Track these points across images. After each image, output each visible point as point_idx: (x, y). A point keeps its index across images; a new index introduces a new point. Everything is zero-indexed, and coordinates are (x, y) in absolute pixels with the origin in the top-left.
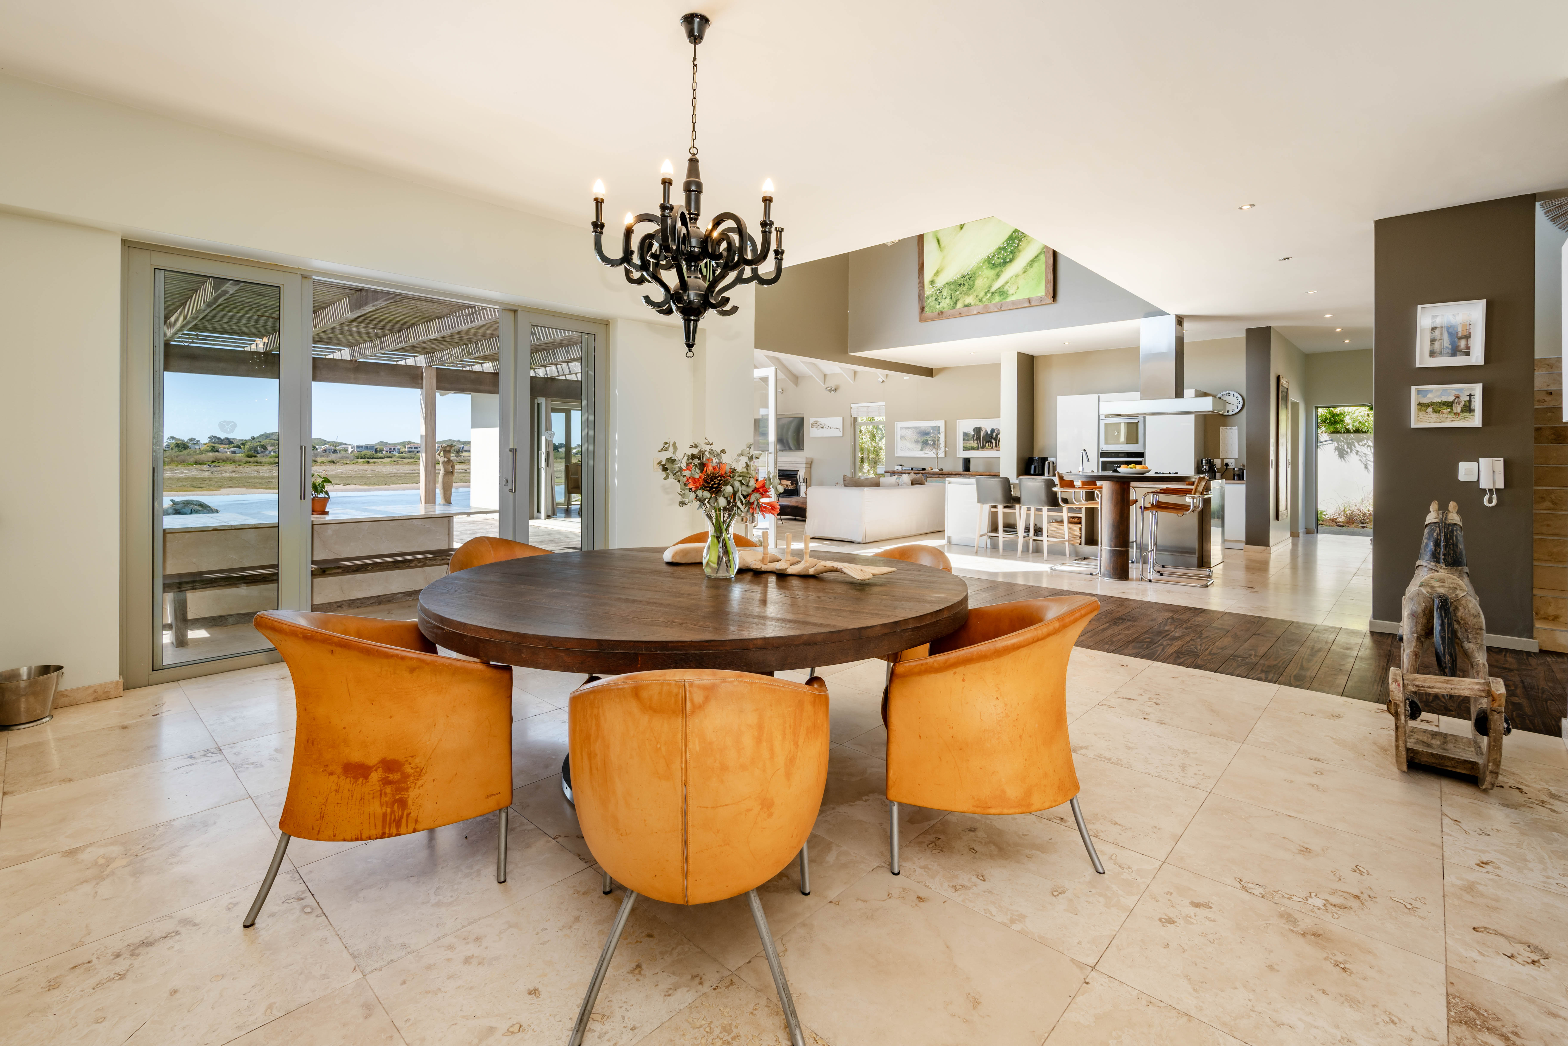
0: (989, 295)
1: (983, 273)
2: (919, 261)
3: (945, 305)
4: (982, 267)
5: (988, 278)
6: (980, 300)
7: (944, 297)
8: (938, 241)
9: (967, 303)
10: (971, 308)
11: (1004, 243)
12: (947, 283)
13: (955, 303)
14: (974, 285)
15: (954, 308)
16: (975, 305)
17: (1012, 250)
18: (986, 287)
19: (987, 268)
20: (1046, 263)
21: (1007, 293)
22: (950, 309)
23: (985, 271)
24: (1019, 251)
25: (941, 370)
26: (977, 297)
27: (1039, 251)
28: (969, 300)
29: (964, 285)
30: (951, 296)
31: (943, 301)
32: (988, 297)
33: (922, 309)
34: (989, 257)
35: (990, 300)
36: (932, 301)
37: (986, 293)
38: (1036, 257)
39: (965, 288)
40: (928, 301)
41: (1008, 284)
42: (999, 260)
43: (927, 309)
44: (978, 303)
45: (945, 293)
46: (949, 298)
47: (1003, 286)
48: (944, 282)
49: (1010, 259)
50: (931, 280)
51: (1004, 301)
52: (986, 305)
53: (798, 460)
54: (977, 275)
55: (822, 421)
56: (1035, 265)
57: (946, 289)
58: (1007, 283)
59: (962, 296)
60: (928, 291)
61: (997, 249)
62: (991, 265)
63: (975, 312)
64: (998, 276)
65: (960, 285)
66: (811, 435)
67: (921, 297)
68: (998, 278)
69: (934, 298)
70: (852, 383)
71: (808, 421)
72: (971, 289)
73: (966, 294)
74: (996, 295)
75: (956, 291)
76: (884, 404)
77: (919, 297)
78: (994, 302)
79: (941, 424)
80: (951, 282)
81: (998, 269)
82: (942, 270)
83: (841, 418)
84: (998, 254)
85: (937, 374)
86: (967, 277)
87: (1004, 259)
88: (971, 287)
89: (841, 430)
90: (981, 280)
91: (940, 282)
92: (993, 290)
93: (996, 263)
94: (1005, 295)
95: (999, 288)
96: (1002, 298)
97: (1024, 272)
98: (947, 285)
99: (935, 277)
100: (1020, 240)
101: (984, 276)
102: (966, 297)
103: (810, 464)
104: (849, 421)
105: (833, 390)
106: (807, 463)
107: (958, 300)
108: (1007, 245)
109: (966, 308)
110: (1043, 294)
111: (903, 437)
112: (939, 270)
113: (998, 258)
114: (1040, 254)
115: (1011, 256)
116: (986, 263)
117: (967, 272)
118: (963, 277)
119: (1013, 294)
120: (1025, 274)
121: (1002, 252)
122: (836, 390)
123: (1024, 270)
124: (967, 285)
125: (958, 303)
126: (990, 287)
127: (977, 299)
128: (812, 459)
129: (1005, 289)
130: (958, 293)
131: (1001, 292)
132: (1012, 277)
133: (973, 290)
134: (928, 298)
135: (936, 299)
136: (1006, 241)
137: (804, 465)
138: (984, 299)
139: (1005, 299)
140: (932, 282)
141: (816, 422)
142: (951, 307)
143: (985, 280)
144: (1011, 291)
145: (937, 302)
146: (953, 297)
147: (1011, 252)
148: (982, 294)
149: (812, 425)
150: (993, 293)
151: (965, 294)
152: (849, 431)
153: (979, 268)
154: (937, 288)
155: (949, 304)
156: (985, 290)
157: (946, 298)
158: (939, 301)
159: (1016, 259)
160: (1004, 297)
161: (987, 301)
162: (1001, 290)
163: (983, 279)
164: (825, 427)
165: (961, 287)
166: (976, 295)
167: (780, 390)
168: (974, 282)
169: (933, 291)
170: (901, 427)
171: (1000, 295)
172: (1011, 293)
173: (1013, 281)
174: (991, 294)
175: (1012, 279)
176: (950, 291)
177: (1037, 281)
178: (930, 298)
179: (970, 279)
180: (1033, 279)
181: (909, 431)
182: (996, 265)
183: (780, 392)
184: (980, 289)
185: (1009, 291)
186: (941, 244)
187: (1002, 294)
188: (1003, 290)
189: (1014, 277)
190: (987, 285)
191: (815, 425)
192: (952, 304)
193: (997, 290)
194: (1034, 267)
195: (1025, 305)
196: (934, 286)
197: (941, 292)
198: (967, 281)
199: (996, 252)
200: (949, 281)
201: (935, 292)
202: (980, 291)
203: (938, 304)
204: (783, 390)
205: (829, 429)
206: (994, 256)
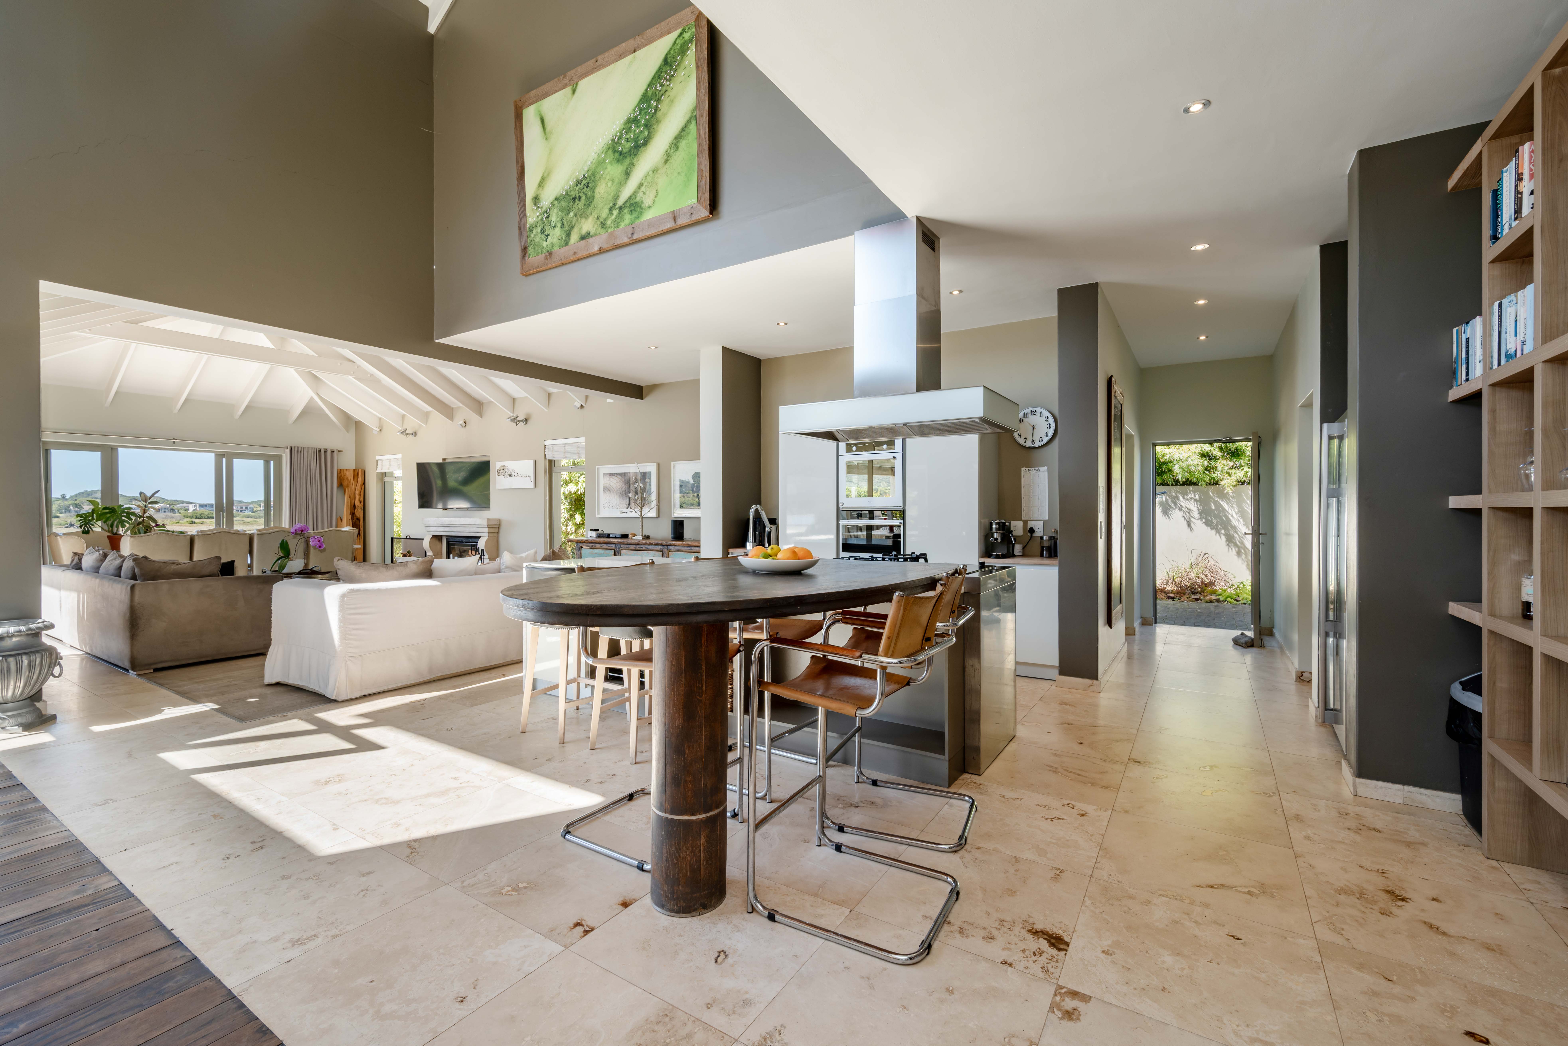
0: (615, 213)
1: (606, 172)
2: (517, 163)
3: (555, 240)
4: (604, 159)
5: (613, 181)
6: (603, 225)
7: (553, 224)
8: (542, 121)
9: (584, 232)
10: (590, 240)
11: (634, 110)
12: (556, 199)
13: (568, 235)
14: (593, 197)
15: (567, 244)
16: (596, 235)
17: (648, 120)
18: (610, 198)
19: (611, 162)
20: (698, 138)
21: (641, 207)
22: (561, 247)
23: (609, 167)
24: (658, 122)
25: (651, 389)
26: (598, 218)
27: (687, 117)
28: (587, 225)
29: (580, 198)
30: (562, 221)
31: (551, 232)
32: (613, 217)
33: (525, 249)
34: (613, 140)
35: (616, 223)
36: (537, 235)
37: (611, 209)
38: (683, 130)
39: (581, 204)
40: (532, 236)
41: (643, 189)
42: (629, 144)
43: (530, 250)
44: (600, 230)
45: (554, 218)
46: (559, 225)
47: (635, 193)
48: (552, 198)
49: (645, 138)
50: (534, 195)
51: (637, 221)
52: (612, 233)
53: (478, 521)
54: (597, 177)
55: (511, 465)
56: (683, 144)
57: (555, 211)
58: (641, 185)
59: (577, 221)
60: (532, 217)
61: (625, 124)
62: (617, 155)
63: (596, 249)
64: (627, 174)
65: (574, 199)
66: (498, 487)
67: (523, 230)
68: (627, 179)
69: (539, 229)
70: (546, 410)
71: (495, 466)
72: (589, 205)
73: (584, 215)
74: (626, 211)
75: (569, 212)
76: (583, 439)
77: (520, 228)
78: (622, 225)
79: (652, 468)
80: (561, 195)
81: (628, 161)
82: (549, 174)
83: (532, 462)
84: (626, 133)
85: (647, 394)
86: (584, 182)
87: (636, 140)
88: (589, 202)
89: (533, 479)
90: (604, 185)
91: (548, 197)
92: (620, 202)
93: (624, 151)
94: (638, 209)
95: (630, 198)
96: (634, 216)
97: (666, 161)
98: (556, 202)
99: (540, 188)
100: (659, 101)
101: (608, 178)
102: (583, 220)
103: (495, 528)
104: (543, 466)
105: (522, 421)
106: (489, 526)
107: (572, 227)
108: (640, 113)
109: (583, 242)
110: (694, 201)
111: (606, 489)
112: (545, 175)
113: (627, 140)
114: (689, 121)
115: (646, 133)
116: (610, 152)
117: (583, 173)
118: (579, 183)
119: (650, 207)
120: (667, 166)
121: (633, 127)
122: (526, 421)
123: (665, 157)
124: (583, 197)
125: (572, 233)
126: (616, 197)
127: (599, 222)
128: (500, 520)
129: (638, 199)
130: (571, 214)
131: (634, 206)
132: (648, 174)
133: (592, 206)
134: (531, 231)
135: (543, 231)
136: (638, 105)
137: (486, 530)
138: (609, 222)
139: (637, 217)
140: (536, 199)
141: (503, 468)
142: (563, 243)
143: (610, 184)
144: (647, 202)
145: (543, 236)
146: (565, 224)
147: (646, 125)
148: (605, 213)
149: (499, 471)
150: (621, 208)
151: (581, 216)
152: (543, 479)
153: (600, 163)
154: (543, 210)
155: (560, 238)
156: (609, 204)
157: (554, 227)
158: (546, 233)
159: (653, 137)
160: (637, 213)
161: (612, 225)
162: (632, 202)
163: (607, 184)
164: (513, 474)
165: (576, 204)
166: (596, 216)
167: (461, 422)
168: (593, 192)
169: (538, 216)
170: (604, 474)
171: (631, 211)
172: (647, 205)
173: (649, 181)
174: (617, 210)
175: (648, 178)
176: (560, 213)
177: (686, 175)
178: (534, 229)
179: (587, 187)
180: (679, 173)
181: (612, 479)
182: (624, 154)
183: (461, 425)
184: (602, 204)
185: (644, 201)
186: (545, 126)
187: (634, 210)
188: (635, 201)
189: (651, 173)
190: (612, 194)
191: (502, 471)
192: (564, 237)
193: (626, 202)
194: (680, 149)
195: (666, 227)
196: (539, 207)
197: (549, 216)
198: (584, 190)
199: (624, 129)
200: (559, 195)
201: (540, 217)
202: (602, 208)
203: (545, 239)
204: (465, 423)
205: (518, 478)
206: (620, 138)
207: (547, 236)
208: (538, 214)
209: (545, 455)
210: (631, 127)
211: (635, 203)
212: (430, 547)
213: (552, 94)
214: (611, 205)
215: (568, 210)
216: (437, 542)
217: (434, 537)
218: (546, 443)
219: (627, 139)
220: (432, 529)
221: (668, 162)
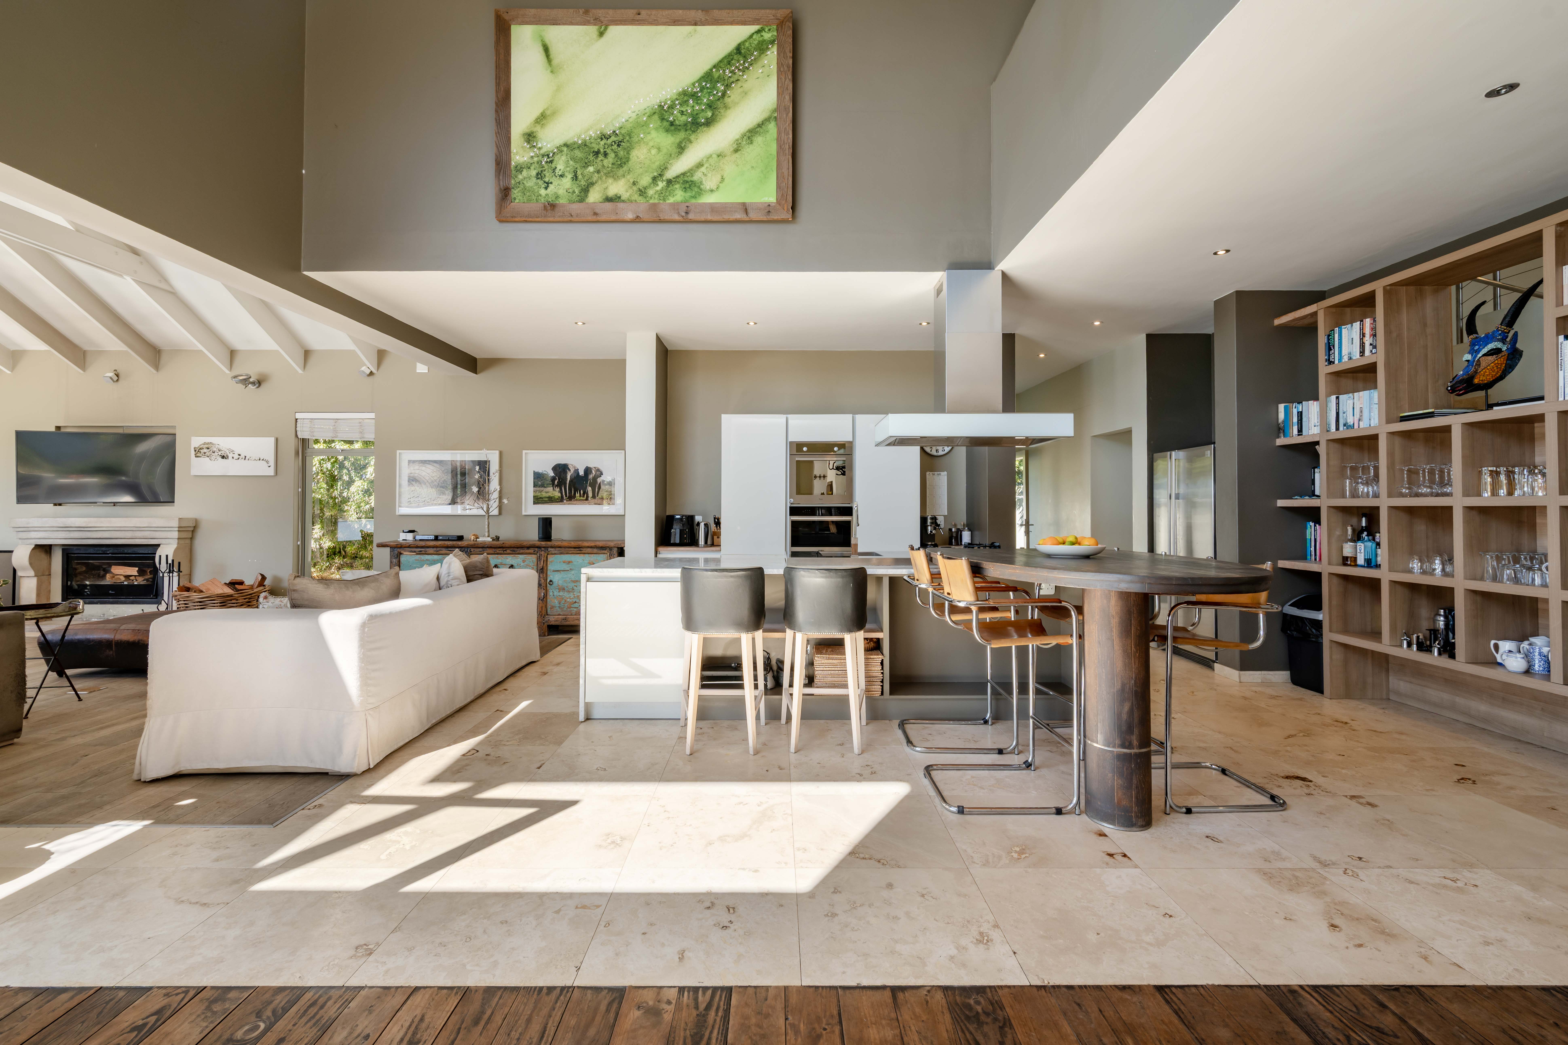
0: (661, 185)
1: (649, 137)
3: (561, 192)
4: (647, 123)
5: (659, 149)
6: (642, 193)
7: (558, 172)
8: (546, 49)
9: (610, 193)
10: (621, 205)
11: (693, 84)
12: (566, 145)
13: (585, 190)
14: (628, 159)
15: (582, 200)
16: (630, 201)
17: (712, 102)
18: (655, 166)
19: (656, 129)
20: (779, 139)
21: (699, 187)
22: (571, 202)
23: (654, 134)
24: (726, 107)
25: (493, 362)
26: (634, 184)
27: (765, 115)
28: (617, 187)
29: (606, 155)
30: (575, 172)
31: (556, 181)
32: (658, 188)
33: (505, 193)
34: (661, 106)
35: (662, 196)
36: (529, 178)
37: (654, 179)
38: (760, 126)
39: (608, 162)
40: (520, 177)
41: (703, 169)
42: (684, 117)
43: (516, 193)
44: (636, 197)
45: (560, 166)
46: (569, 176)
47: (691, 171)
48: (559, 141)
49: (707, 119)
50: (528, 131)
51: (693, 201)
52: (654, 205)
53: (159, 522)
54: (635, 139)
55: (224, 443)
56: (758, 140)
57: (564, 158)
58: (700, 165)
59: (600, 178)
60: (519, 154)
61: (679, 94)
62: (666, 123)
63: (630, 216)
64: (681, 149)
65: (597, 153)
66: (194, 472)
67: (502, 164)
68: (680, 153)
69: (534, 173)
70: (299, 372)
71: (188, 443)
72: (621, 166)
73: (611, 174)
74: (677, 186)
75: (586, 165)
76: (370, 415)
77: (498, 164)
78: (671, 201)
79: (493, 458)
80: (575, 143)
81: (682, 135)
82: (554, 113)
83: (272, 440)
84: (680, 104)
85: (483, 370)
86: (613, 138)
87: (695, 116)
88: (622, 162)
89: (271, 464)
90: (645, 151)
91: (551, 139)
92: (670, 174)
93: (677, 122)
94: (696, 189)
95: (684, 174)
96: (689, 194)
97: (736, 151)
98: (565, 149)
99: (538, 126)
100: (728, 86)
101: (651, 144)
102: (610, 180)
103: (189, 533)
104: (290, 446)
105: (253, 383)
106: (181, 529)
107: (592, 184)
108: (701, 91)
109: (609, 205)
110: (772, 199)
111: (412, 480)
112: (548, 112)
113: (682, 113)
114: (767, 120)
115: (709, 114)
116: (656, 117)
117: (613, 129)
118: (604, 137)
119: (712, 191)
120: (737, 155)
121: (691, 101)
122: (259, 383)
123: (735, 146)
124: (612, 155)
125: (591, 190)
126: (664, 168)
127: (635, 188)
128: (196, 521)
129: (695, 178)
130: (591, 169)
131: (689, 183)
132: (711, 156)
133: (625, 168)
134: (519, 170)
135: (539, 176)
136: (700, 80)
137: (176, 535)
138: (651, 192)
139: (694, 197)
140: (530, 137)
141: (207, 446)
142: (574, 197)
143: (654, 151)
144: (708, 184)
145: (540, 182)
146: (580, 177)
147: (710, 106)
148: (645, 180)
149: (198, 450)
150: (669, 182)
151: (607, 175)
152: (290, 467)
153: (641, 125)
154: (542, 152)
155: (571, 191)
156: (653, 173)
157: (562, 176)
158: (547, 180)
159: (719, 121)
160: (694, 193)
161: (657, 196)
162: (686, 179)
163: (649, 150)
164: (230, 456)
165: (600, 159)
166: (632, 181)
167: (111, 374)
168: (628, 153)
169: (532, 157)
170: (410, 461)
171: (685, 188)
172: (708, 188)
173: (712, 164)
174: (664, 183)
175: (710, 160)
176: (571, 163)
177: (762, 171)
178: (525, 170)
179: (619, 146)
180: (753, 167)
181: (423, 468)
182: (676, 125)
183: (111, 378)
184: (641, 170)
185: (704, 183)
186: (551, 57)
187: (689, 188)
188: (692, 179)
189: (715, 156)
190: (657, 163)
191: (205, 450)
192: (577, 191)
193: (678, 177)
194: (755, 143)
195: (735, 217)
196: (534, 146)
197: (551, 162)
198: (613, 147)
199: (677, 99)
200: (571, 141)
201: (536, 159)
202: (642, 174)
203: (543, 186)
204: (117, 376)
205: (241, 461)
206: (672, 107)
207: (548, 183)
208: (532, 154)
209: (296, 432)
210: (688, 101)
211: (691, 181)
212: (31, 564)
213: (564, 24)
214: (655, 174)
215: (586, 163)
216: (43, 556)
217: (38, 547)
218: (298, 416)
219: (682, 111)
220: (33, 535)
221: (739, 152)
